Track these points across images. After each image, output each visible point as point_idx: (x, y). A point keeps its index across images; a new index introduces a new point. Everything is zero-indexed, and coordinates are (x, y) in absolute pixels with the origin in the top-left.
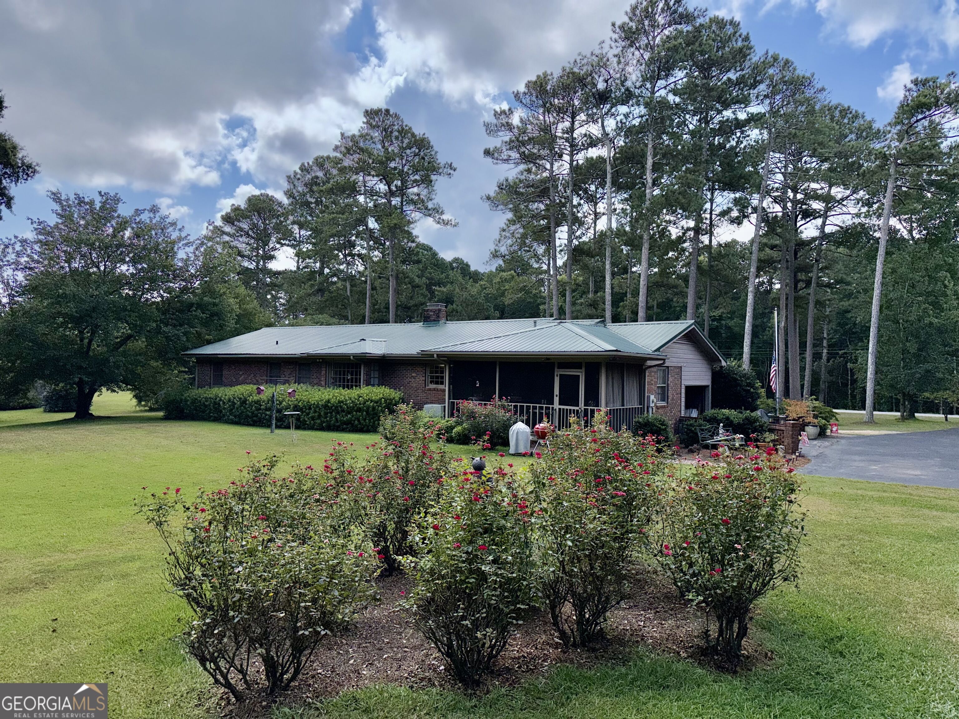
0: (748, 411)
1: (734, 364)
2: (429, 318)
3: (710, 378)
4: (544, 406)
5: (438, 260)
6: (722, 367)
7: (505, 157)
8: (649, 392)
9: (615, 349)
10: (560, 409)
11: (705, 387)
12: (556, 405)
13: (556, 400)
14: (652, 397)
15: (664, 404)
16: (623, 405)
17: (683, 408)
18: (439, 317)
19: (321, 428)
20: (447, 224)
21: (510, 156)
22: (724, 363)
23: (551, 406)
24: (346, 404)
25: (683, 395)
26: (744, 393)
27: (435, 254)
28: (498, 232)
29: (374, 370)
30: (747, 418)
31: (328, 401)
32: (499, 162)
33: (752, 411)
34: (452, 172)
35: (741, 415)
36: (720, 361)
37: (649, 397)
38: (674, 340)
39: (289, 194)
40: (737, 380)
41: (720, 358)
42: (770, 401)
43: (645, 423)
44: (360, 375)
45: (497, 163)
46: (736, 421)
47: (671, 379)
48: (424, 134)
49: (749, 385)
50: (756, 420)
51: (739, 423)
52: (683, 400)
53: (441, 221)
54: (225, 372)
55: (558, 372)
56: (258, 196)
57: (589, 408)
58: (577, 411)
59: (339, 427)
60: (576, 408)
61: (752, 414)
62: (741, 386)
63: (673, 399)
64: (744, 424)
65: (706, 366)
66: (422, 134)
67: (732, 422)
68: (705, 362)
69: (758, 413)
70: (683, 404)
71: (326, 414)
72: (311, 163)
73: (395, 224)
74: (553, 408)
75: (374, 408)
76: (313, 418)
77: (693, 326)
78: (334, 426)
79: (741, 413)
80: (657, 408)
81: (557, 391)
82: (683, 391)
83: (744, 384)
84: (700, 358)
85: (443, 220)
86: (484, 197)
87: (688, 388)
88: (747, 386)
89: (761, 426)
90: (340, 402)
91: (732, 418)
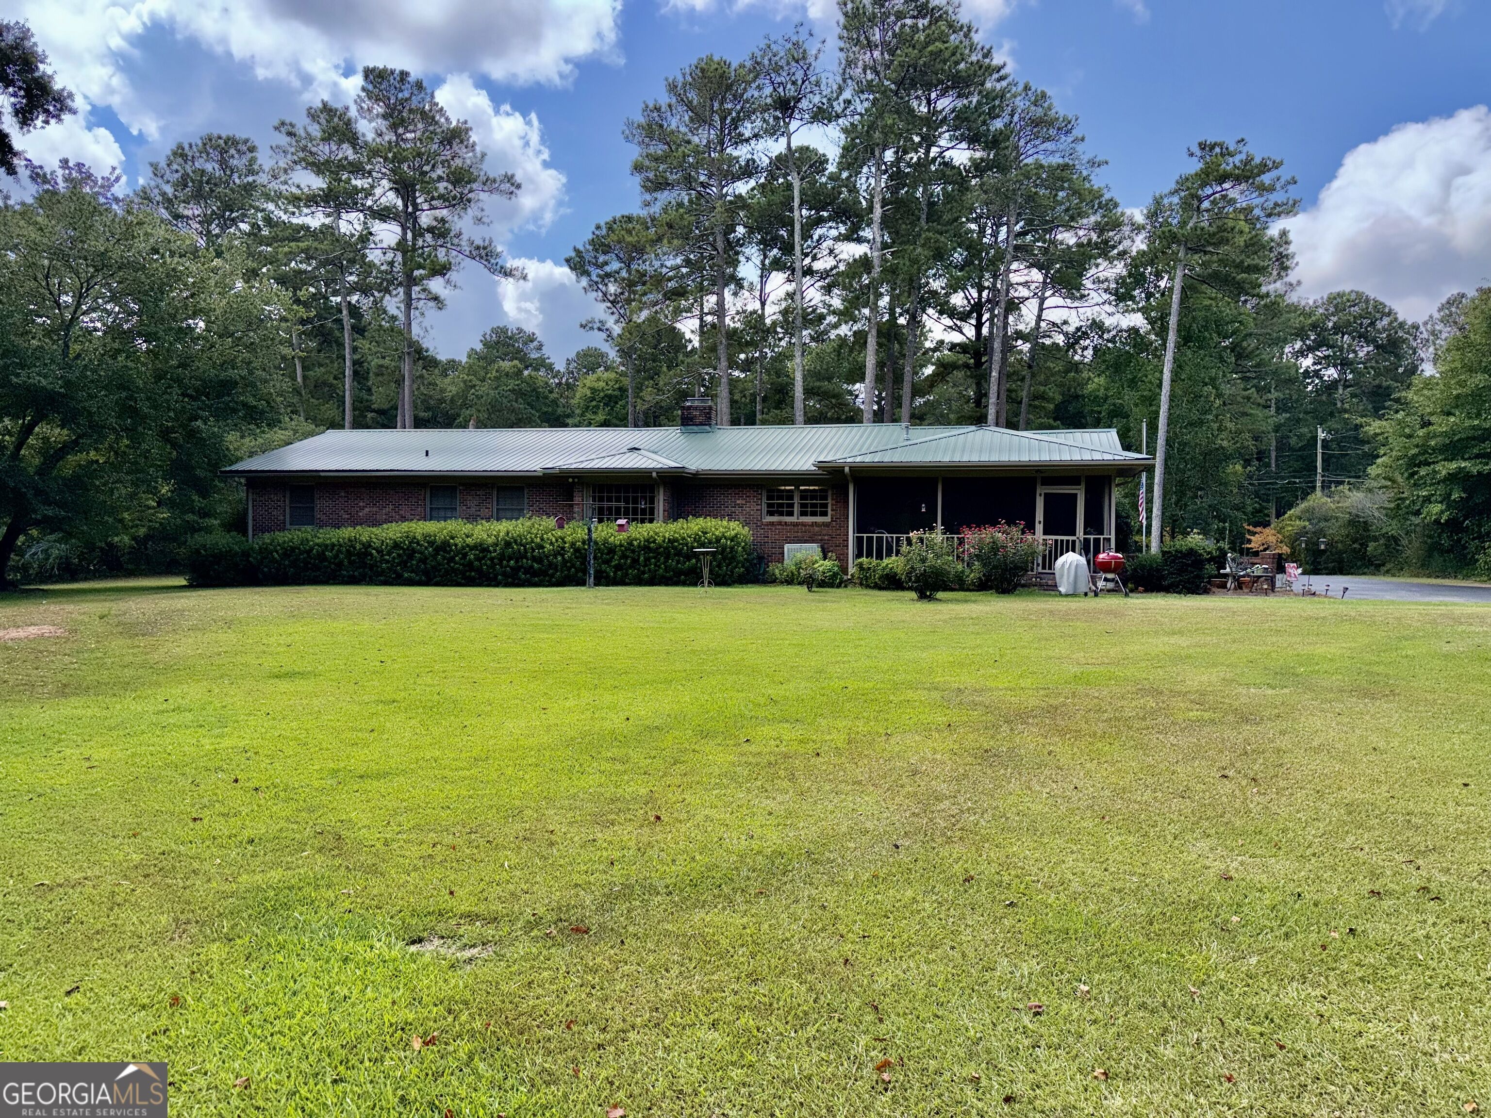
2: (691, 419)
10: (1045, 540)
12: (1039, 536)
13: (1039, 528)
19: (639, 582)
44: (654, 503)
55: (1042, 490)
57: (1092, 537)
58: (1074, 541)
59: (670, 579)
60: (1071, 538)
71: (647, 560)
76: (618, 567)
78: (663, 577)
81: (1040, 516)
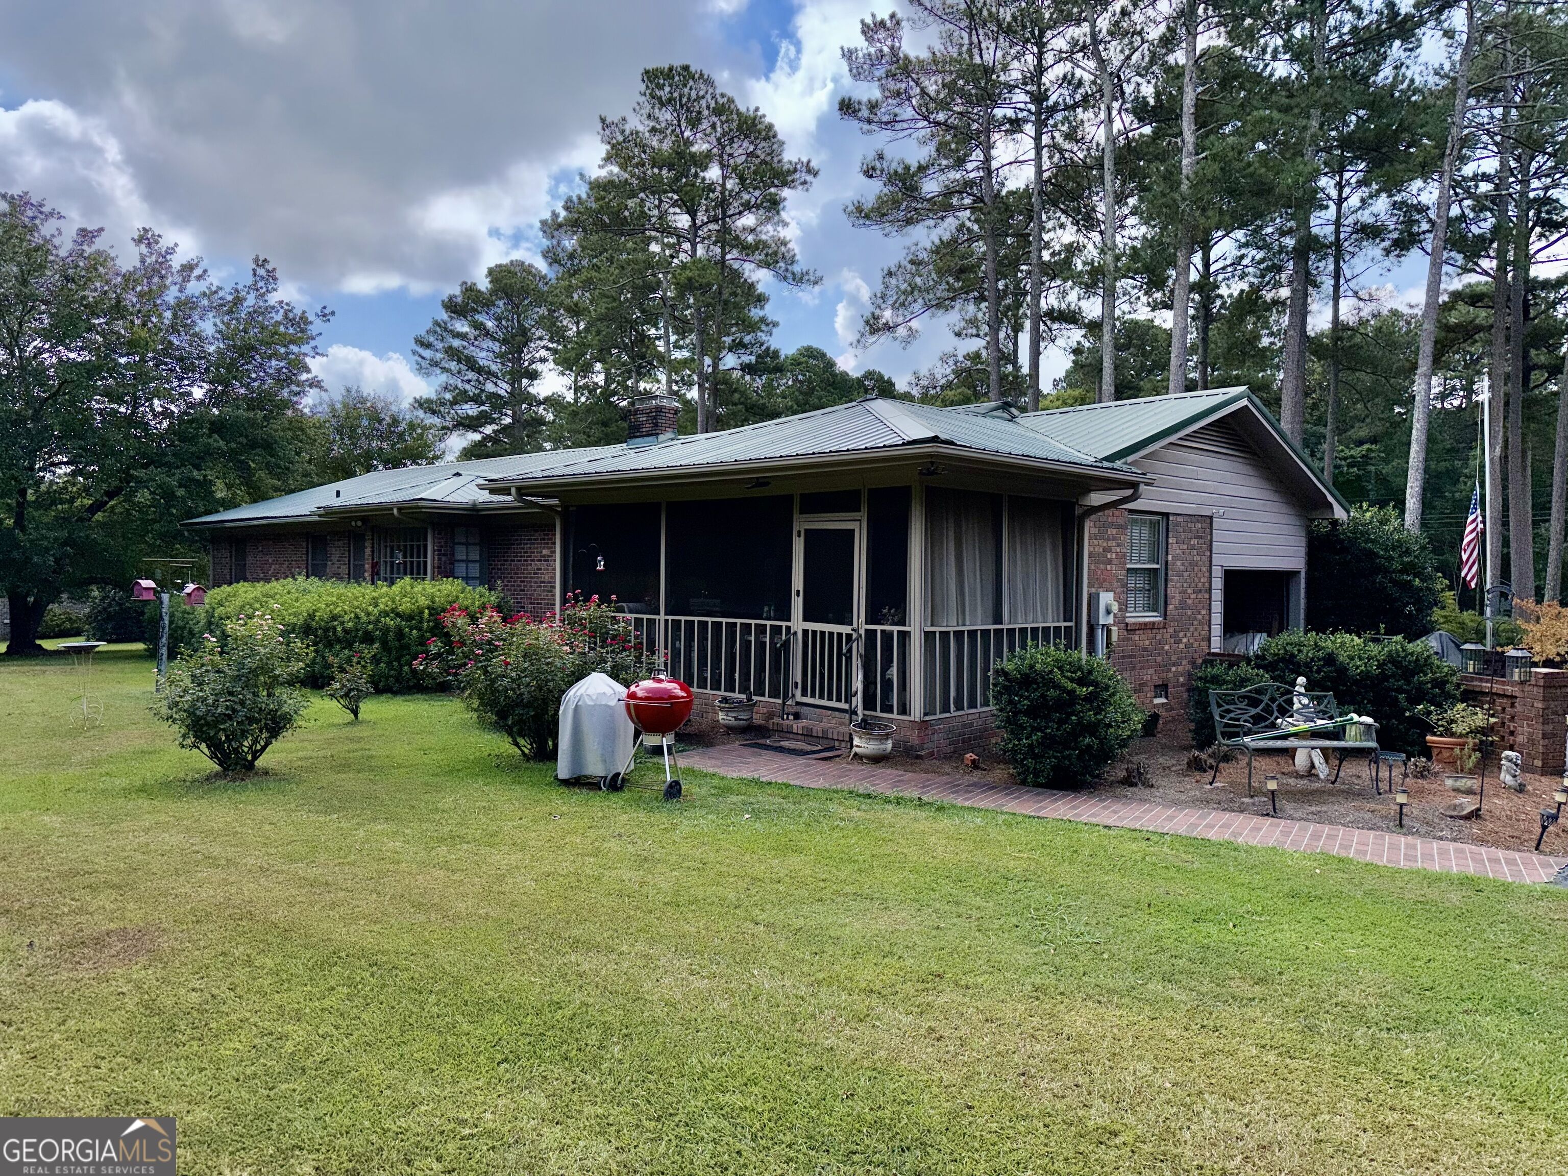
0: (1399, 638)
1: (1368, 514)
3: (1302, 551)
4: (769, 623)
5: (834, 375)
6: (1335, 523)
7: (885, 118)
8: (1100, 582)
9: (931, 434)
10: (805, 632)
11: (1287, 576)
12: (797, 623)
13: (797, 605)
14: (1106, 598)
15: (1153, 617)
16: (998, 619)
17: (1217, 629)
18: (656, 425)
20: (801, 280)
21: (896, 115)
22: (1339, 513)
23: (784, 624)
24: (342, 623)
25: (1218, 595)
26: (1395, 592)
27: (831, 364)
28: (880, 280)
29: (467, 544)
30: (1392, 659)
31: (311, 616)
32: (874, 127)
33: (1412, 637)
34: (809, 178)
35: (1374, 649)
36: (1330, 506)
37: (1093, 600)
38: (1173, 438)
39: (551, 256)
40: (1376, 555)
41: (1330, 499)
42: (1468, 616)
43: (1026, 677)
44: (426, 556)
45: (870, 132)
46: (1357, 667)
47: (1175, 549)
48: (757, 109)
49: (1409, 568)
50: (1422, 664)
51: (1366, 675)
52: (1217, 607)
53: (789, 275)
54: (250, 560)
55: (802, 524)
56: (506, 266)
57: (879, 628)
58: (849, 636)
60: (845, 629)
61: (1410, 647)
62: (1386, 571)
63: (1183, 605)
64: (1384, 677)
65: (1293, 520)
66: (752, 109)
67: (1342, 670)
68: (1284, 509)
69: (1432, 642)
70: (1217, 619)
72: (584, 196)
73: (690, 279)
74: (788, 628)
75: (400, 633)
77: (1244, 402)
79: (1376, 641)
80: (1130, 629)
81: (798, 582)
82: (1218, 583)
83: (1396, 565)
84: (1268, 495)
85: (793, 274)
86: (851, 208)
87: (1232, 577)
88: (1402, 572)
89: (1440, 683)
90: (334, 618)
91: (1343, 657)
